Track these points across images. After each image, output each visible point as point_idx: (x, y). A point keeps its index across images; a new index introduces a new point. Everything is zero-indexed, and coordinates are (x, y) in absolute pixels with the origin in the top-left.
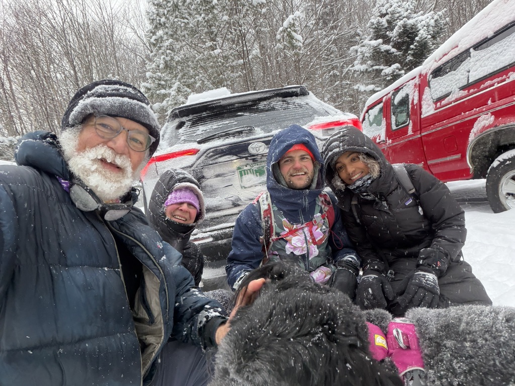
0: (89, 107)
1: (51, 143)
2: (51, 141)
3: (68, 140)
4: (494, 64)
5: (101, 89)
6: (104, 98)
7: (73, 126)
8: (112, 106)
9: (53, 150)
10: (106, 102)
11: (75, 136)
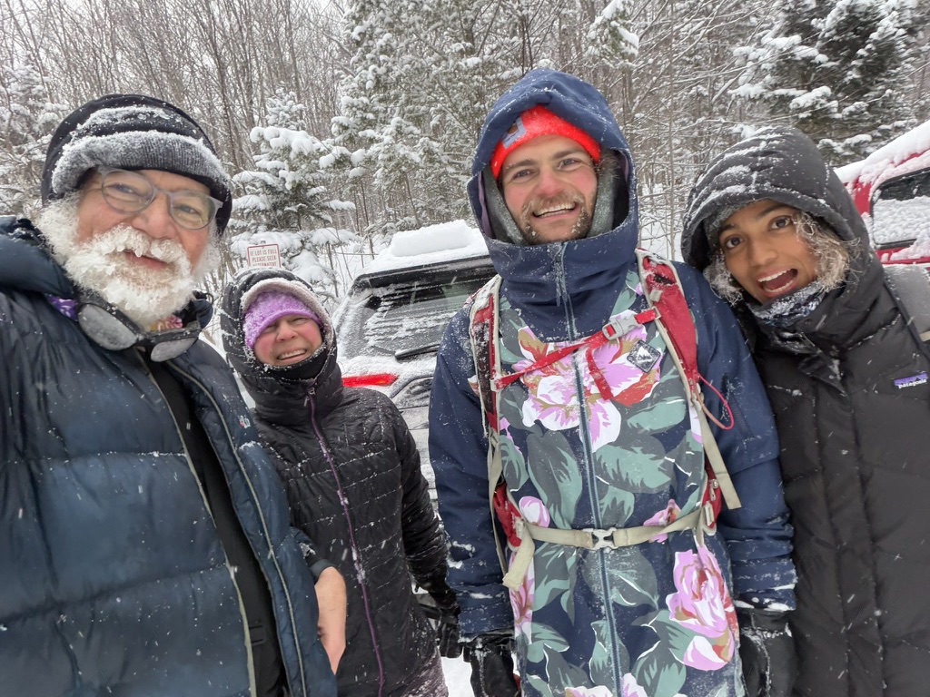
0: (84, 156)
11: (68, 216)
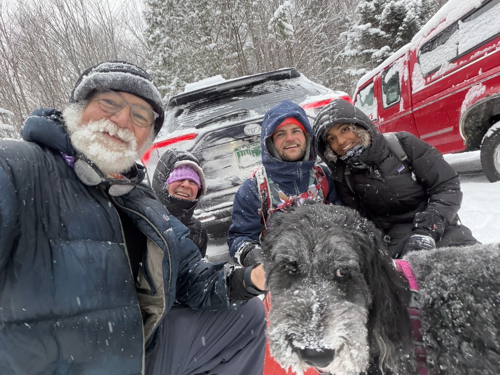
0: (92, 81)
1: (55, 120)
2: (56, 117)
3: (71, 115)
4: (483, 33)
5: (106, 66)
6: (107, 73)
7: (77, 101)
8: (114, 80)
9: (57, 127)
10: (108, 76)
11: (78, 112)
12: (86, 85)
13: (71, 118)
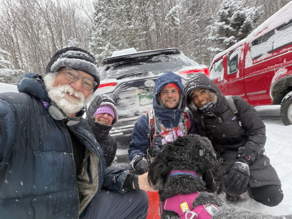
0: (63, 63)
1: (39, 81)
2: (39, 79)
3: (49, 79)
5: (70, 53)
6: (71, 59)
7: (53, 72)
8: (75, 64)
9: (40, 85)
10: (72, 61)
11: (53, 78)
12: (59, 64)
13: (49, 82)
